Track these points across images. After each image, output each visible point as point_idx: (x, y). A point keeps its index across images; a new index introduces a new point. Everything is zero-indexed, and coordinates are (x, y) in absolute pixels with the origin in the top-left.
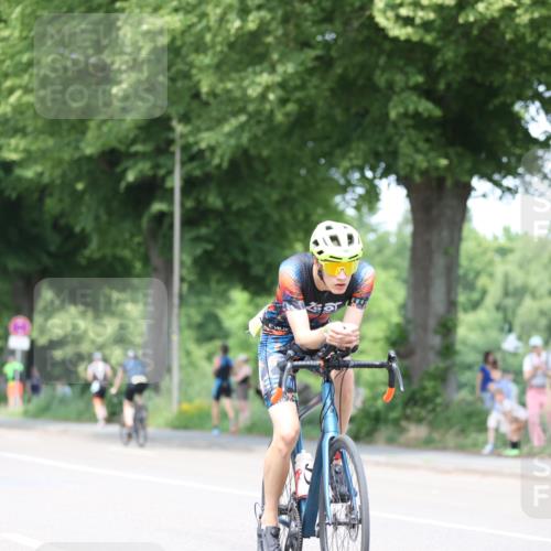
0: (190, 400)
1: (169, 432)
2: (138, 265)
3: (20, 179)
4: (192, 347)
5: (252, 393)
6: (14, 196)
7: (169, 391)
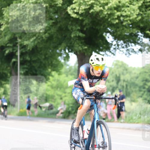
0: (23, 109)
1: (17, 117)
2: (9, 74)
5: (38, 107)
7: (17, 106)
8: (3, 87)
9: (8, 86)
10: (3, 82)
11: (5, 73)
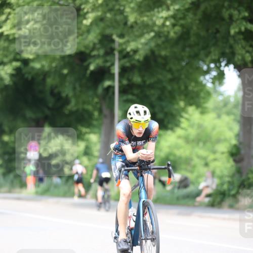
2: (96, 114)
3: (33, 68)
6: (30, 77)
8: (83, 140)
9: (94, 138)
10: (84, 130)
11: (87, 111)
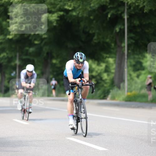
0: (131, 92)
1: (124, 102)
2: (113, 45)
4: (132, 73)
5: (152, 88)
6: (70, 21)
7: (124, 88)
8: (104, 62)
9: (111, 60)
10: (105, 55)
11: (107, 43)
